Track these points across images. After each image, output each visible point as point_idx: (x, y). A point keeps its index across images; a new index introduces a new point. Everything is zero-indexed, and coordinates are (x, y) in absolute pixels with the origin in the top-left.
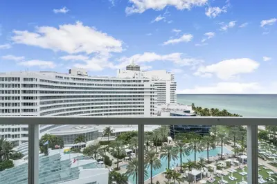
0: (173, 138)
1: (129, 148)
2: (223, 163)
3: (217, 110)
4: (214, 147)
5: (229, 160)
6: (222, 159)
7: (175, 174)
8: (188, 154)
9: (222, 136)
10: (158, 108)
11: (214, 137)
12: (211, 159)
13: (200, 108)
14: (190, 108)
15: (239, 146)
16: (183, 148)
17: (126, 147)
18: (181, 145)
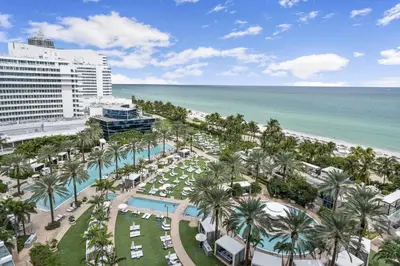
0: (107, 140)
1: (38, 162)
2: (165, 161)
3: (161, 103)
4: (155, 144)
5: (171, 156)
6: (164, 156)
7: (108, 183)
8: (124, 157)
9: (164, 132)
10: (85, 103)
11: (156, 133)
12: (152, 158)
13: (142, 101)
14: (129, 102)
15: (181, 140)
16: (118, 151)
17: (32, 161)
18: (115, 148)
